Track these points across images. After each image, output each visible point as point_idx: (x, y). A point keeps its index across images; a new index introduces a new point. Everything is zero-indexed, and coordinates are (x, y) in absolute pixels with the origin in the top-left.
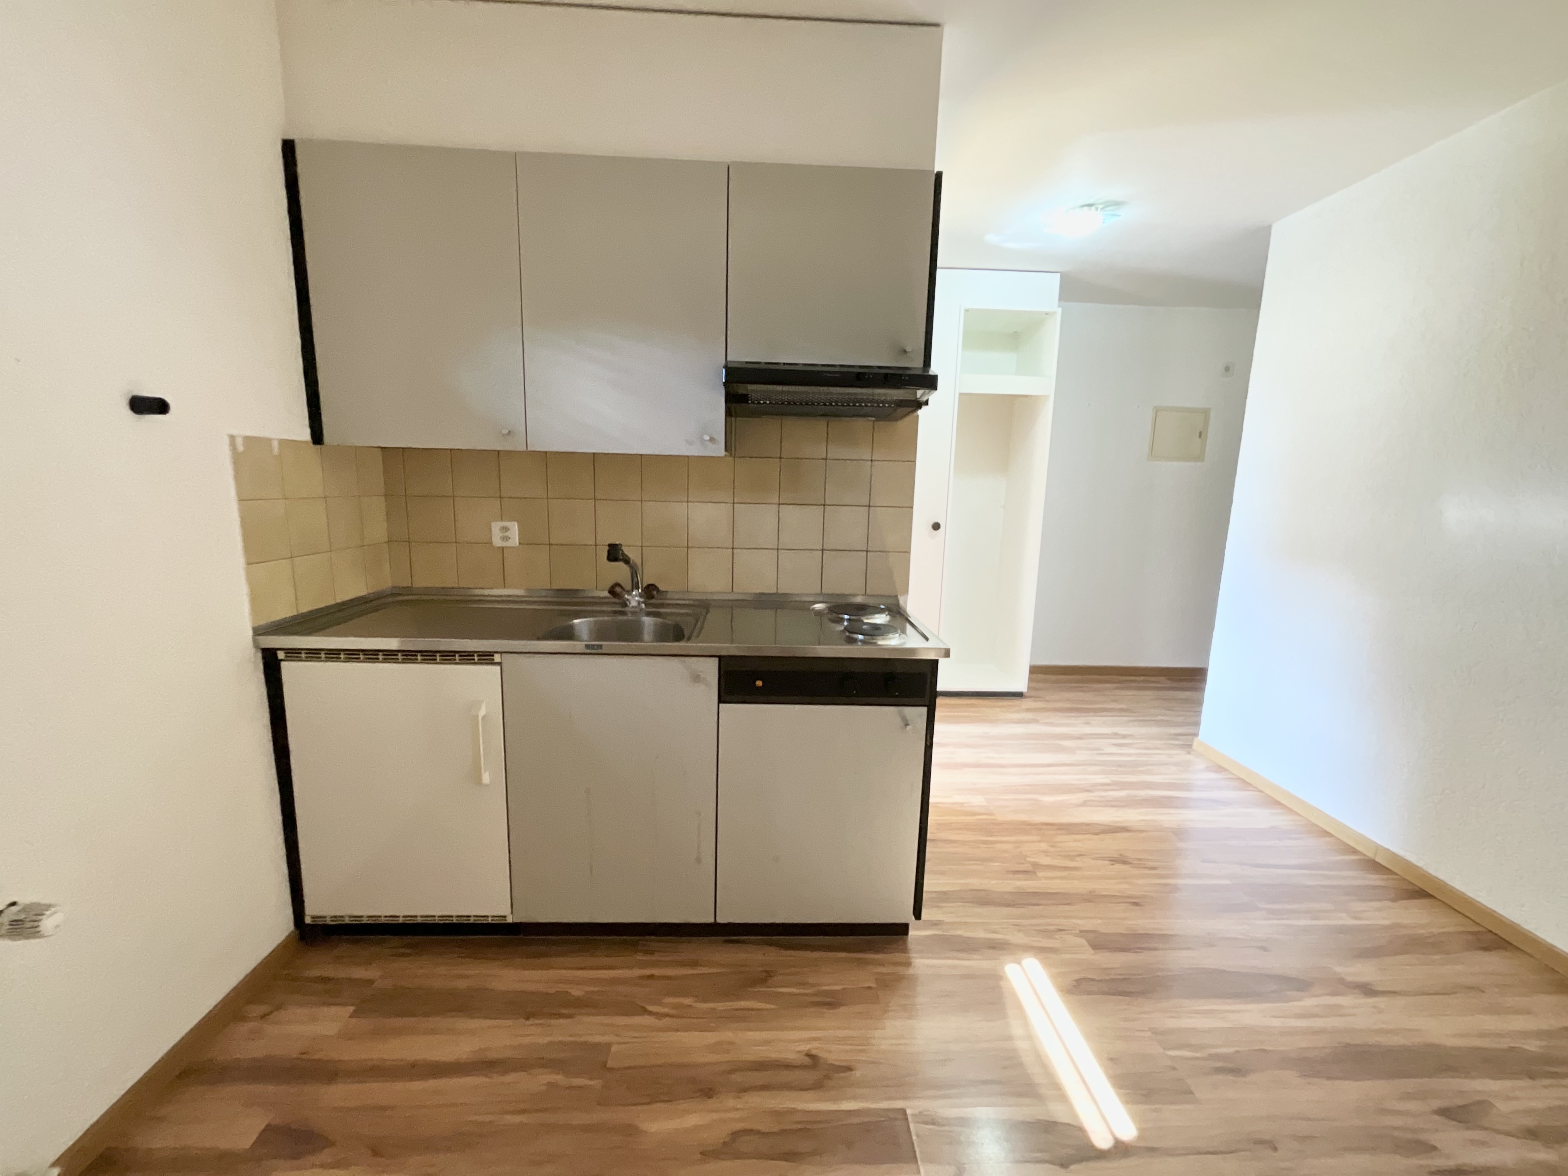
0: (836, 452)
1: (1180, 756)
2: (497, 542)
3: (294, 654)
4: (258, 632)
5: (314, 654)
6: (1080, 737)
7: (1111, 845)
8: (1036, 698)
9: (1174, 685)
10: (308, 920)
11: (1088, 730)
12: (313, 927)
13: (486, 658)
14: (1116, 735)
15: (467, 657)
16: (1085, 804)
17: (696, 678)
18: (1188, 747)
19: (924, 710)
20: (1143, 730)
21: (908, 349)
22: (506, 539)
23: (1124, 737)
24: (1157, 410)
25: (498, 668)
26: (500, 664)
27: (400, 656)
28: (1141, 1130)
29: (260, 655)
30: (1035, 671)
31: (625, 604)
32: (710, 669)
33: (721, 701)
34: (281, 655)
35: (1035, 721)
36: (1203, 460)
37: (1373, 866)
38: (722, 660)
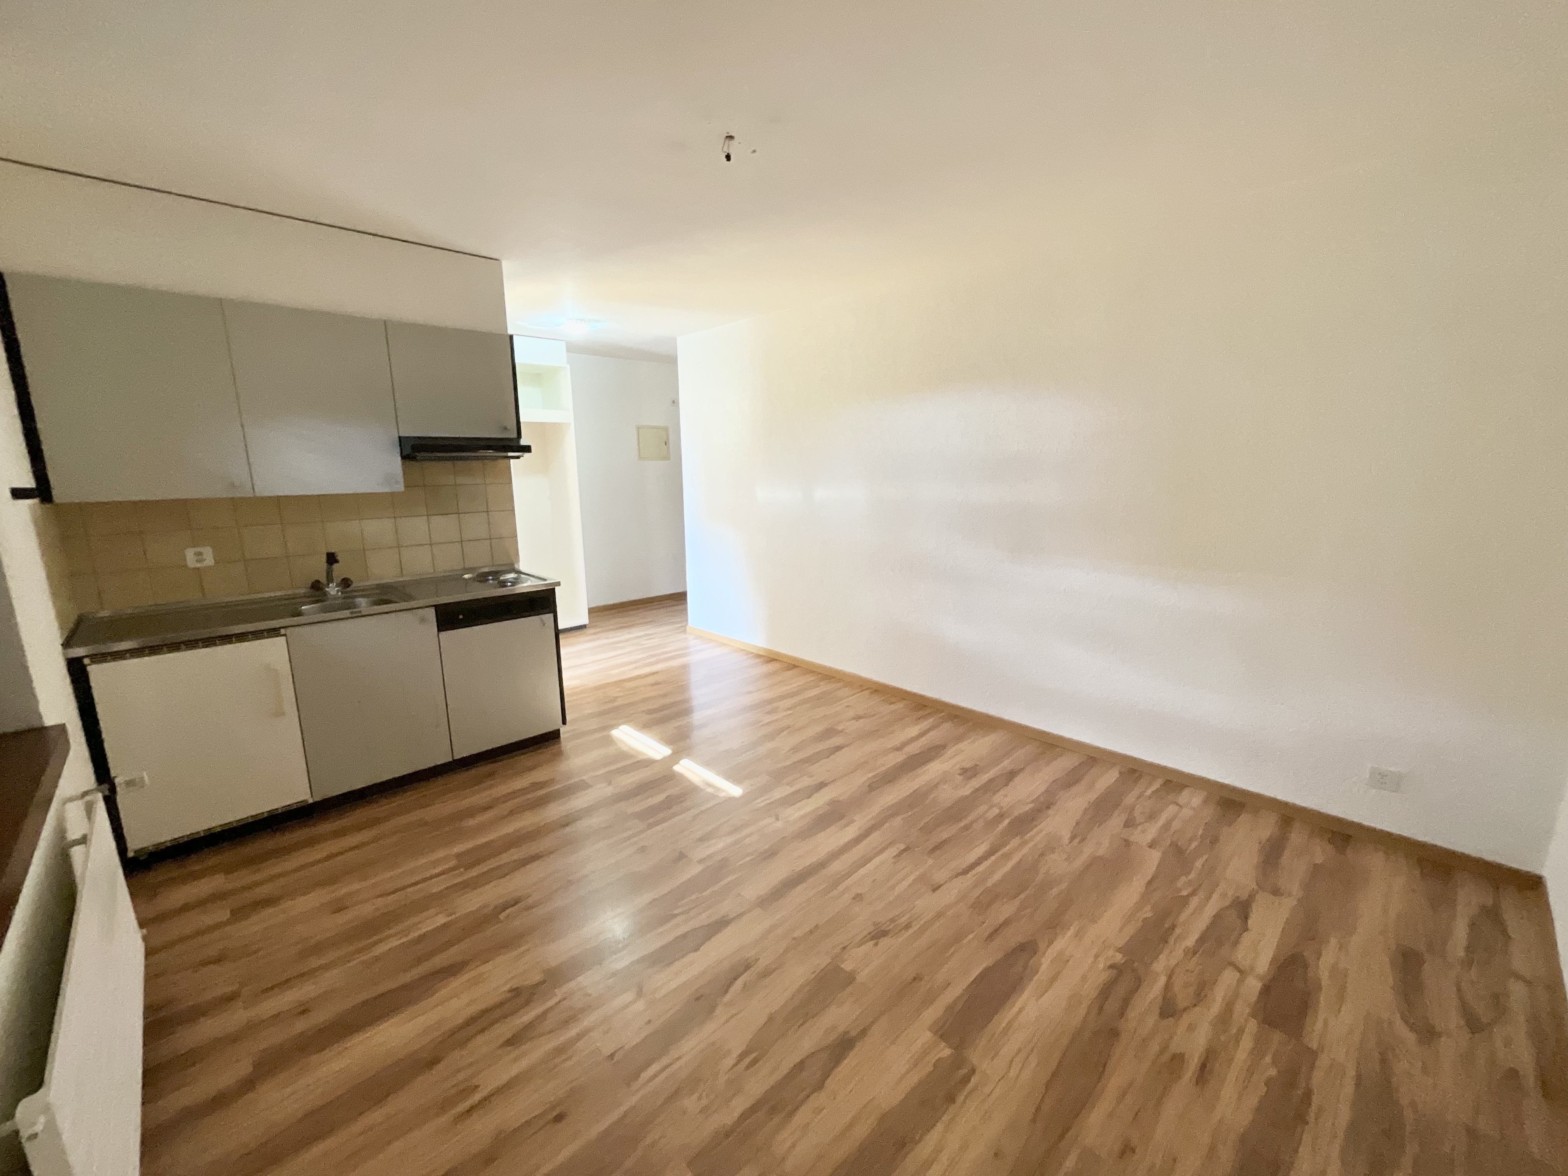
0: (460, 480)
1: (682, 636)
2: (193, 565)
3: (100, 658)
4: (64, 647)
5: (118, 655)
6: (627, 641)
7: (651, 680)
8: (594, 627)
9: (676, 603)
10: (130, 854)
11: (631, 636)
12: (134, 859)
13: (274, 632)
14: (646, 635)
15: (257, 635)
16: (636, 668)
17: (423, 620)
18: (685, 631)
19: (551, 616)
20: (661, 629)
21: (508, 427)
22: (204, 560)
23: (651, 635)
24: (638, 428)
25: (284, 638)
26: (285, 635)
27: (200, 644)
28: (672, 750)
29: (67, 664)
30: (591, 611)
31: (325, 594)
32: (431, 613)
33: (439, 630)
34: (86, 661)
35: (599, 639)
36: (670, 460)
37: (759, 656)
38: (437, 607)
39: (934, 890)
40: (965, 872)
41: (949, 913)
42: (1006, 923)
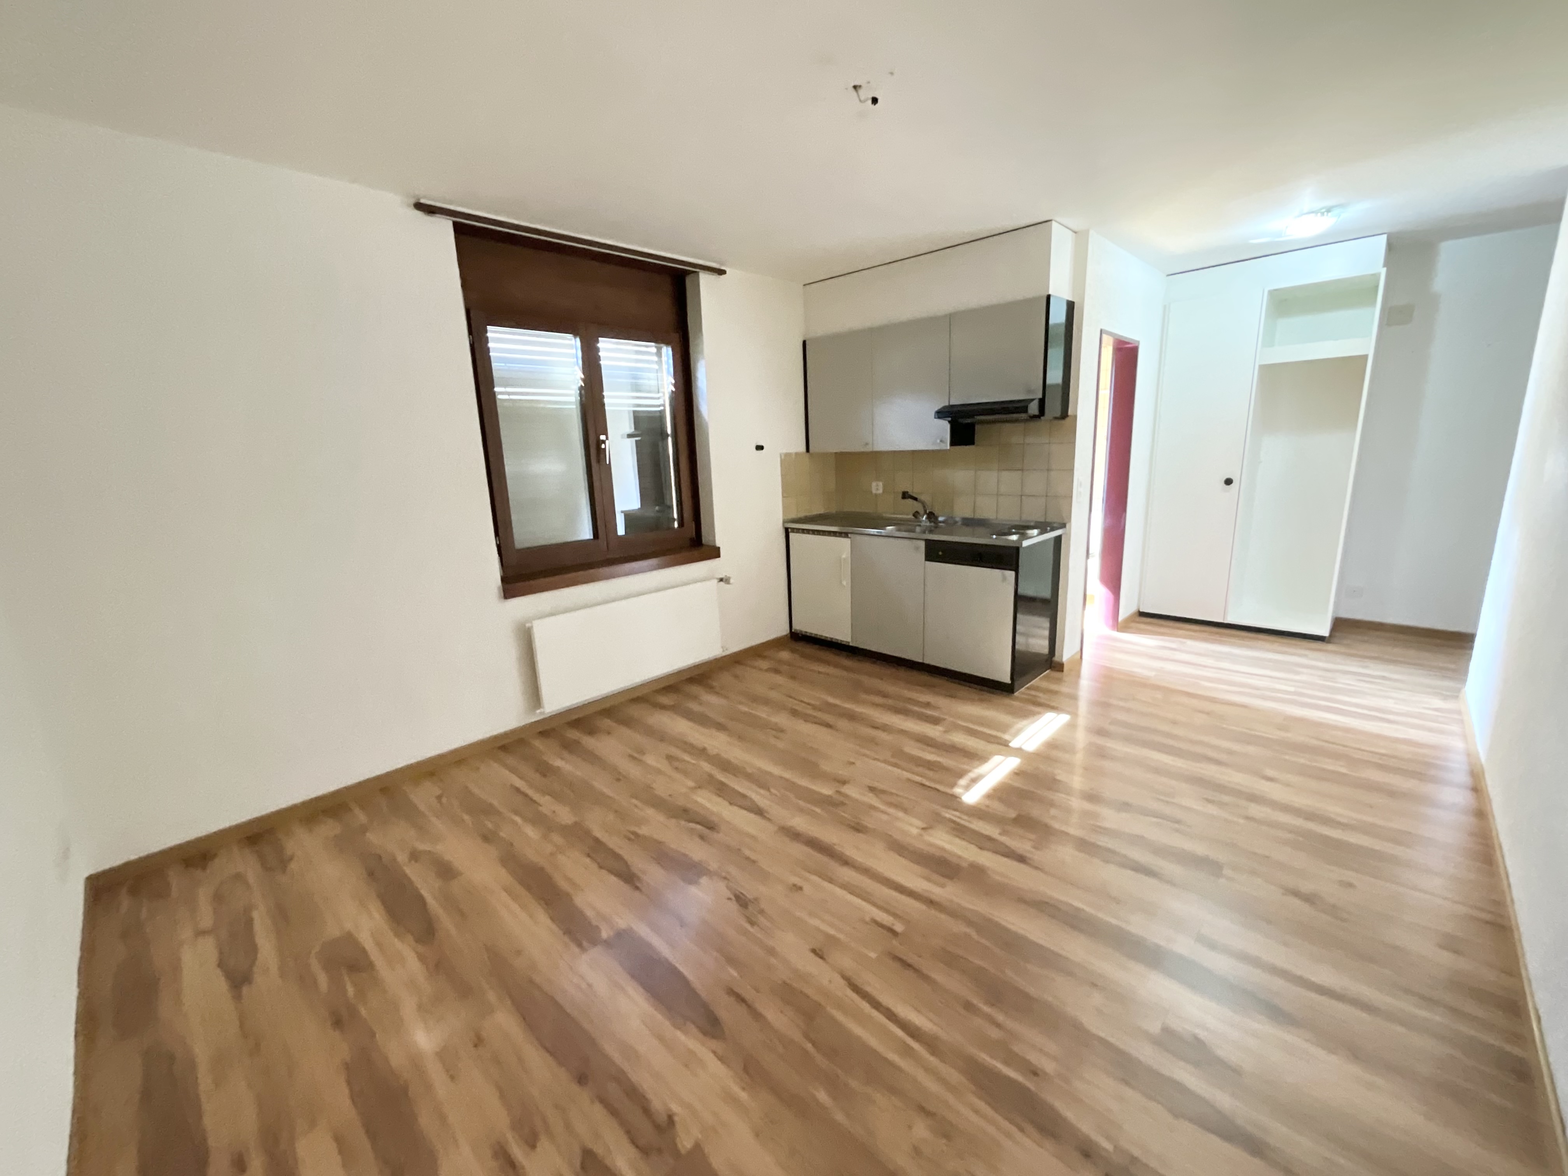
2: (874, 491)
3: (798, 531)
4: (784, 522)
5: (804, 531)
10: (793, 630)
12: (795, 633)
13: (845, 535)
15: (840, 534)
19: (1013, 573)
22: (877, 489)
25: (850, 540)
26: (850, 538)
27: (838, 534)
29: (784, 530)
31: (919, 521)
32: (922, 545)
33: (926, 560)
34: (790, 530)
38: (928, 542)
39: (814, 951)
40: (856, 989)
41: (773, 961)
42: (757, 1015)
